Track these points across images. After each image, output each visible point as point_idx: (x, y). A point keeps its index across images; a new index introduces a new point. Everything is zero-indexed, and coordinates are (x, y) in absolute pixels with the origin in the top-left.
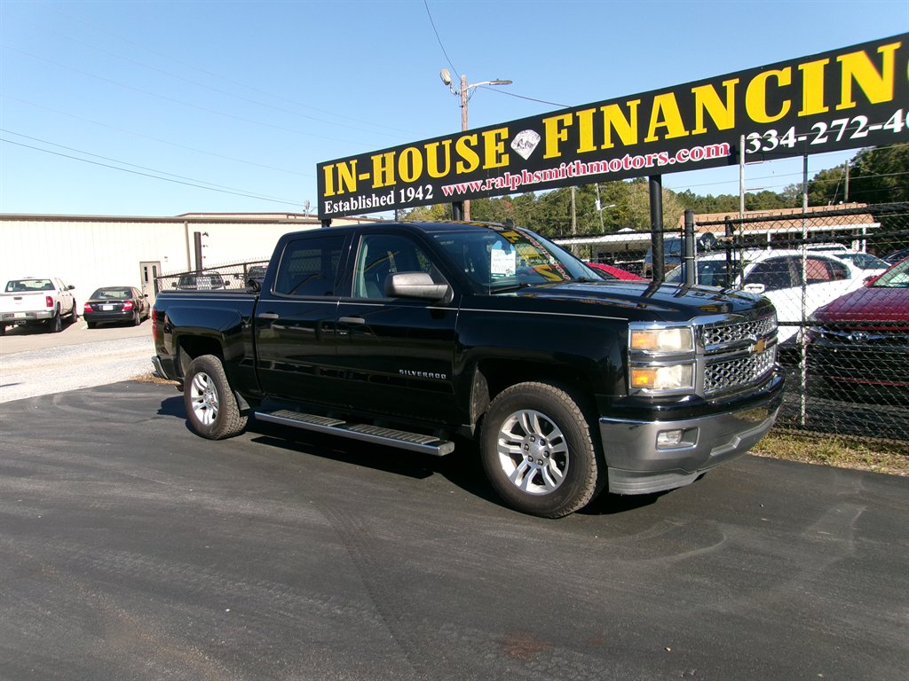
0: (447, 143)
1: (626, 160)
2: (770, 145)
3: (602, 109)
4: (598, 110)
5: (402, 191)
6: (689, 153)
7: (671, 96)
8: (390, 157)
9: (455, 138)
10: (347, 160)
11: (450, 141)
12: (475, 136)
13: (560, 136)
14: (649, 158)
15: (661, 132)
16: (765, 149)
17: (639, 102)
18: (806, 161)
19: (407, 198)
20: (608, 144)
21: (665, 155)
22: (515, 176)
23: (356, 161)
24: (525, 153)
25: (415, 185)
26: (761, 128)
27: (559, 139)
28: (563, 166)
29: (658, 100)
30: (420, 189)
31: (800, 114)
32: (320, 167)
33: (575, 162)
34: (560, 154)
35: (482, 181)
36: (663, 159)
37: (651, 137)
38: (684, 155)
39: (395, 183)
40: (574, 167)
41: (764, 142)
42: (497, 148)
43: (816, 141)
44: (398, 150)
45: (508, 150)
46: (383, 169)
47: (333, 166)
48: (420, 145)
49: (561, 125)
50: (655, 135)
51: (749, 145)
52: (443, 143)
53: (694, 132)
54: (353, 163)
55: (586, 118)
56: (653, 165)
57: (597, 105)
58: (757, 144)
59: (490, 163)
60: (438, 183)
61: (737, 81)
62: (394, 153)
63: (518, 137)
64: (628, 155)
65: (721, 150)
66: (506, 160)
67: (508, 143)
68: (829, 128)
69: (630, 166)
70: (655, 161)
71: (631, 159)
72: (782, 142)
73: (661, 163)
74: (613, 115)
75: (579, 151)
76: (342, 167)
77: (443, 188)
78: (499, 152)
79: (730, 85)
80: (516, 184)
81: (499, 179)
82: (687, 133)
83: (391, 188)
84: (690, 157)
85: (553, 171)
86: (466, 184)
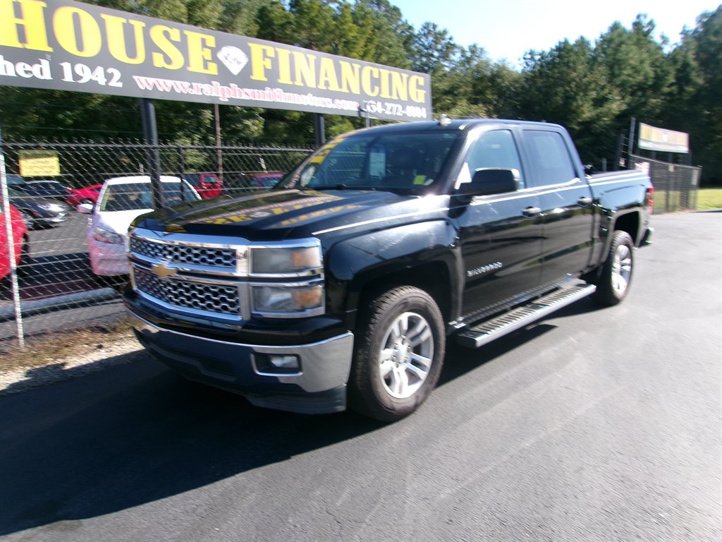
0: (138, 25)
2: (373, 109)
5: (66, 67)
6: (341, 103)
13: (264, 63)
15: (327, 84)
19: (75, 76)
21: (330, 100)
22: (225, 88)
25: (92, 63)
27: (264, 66)
28: (268, 90)
30: (100, 70)
31: (381, 96)
34: (265, 79)
35: (188, 83)
36: (329, 103)
37: (322, 86)
38: (339, 104)
39: (50, 49)
40: (278, 94)
42: (203, 53)
45: (215, 59)
46: (19, 21)
49: (264, 54)
50: (324, 85)
59: (196, 66)
60: (129, 70)
63: (226, 51)
66: (213, 69)
67: (214, 51)
75: (279, 81)
77: (135, 78)
78: (206, 58)
80: (227, 96)
81: (207, 85)
83: (42, 54)
84: (342, 106)
85: (261, 92)
86: (170, 83)
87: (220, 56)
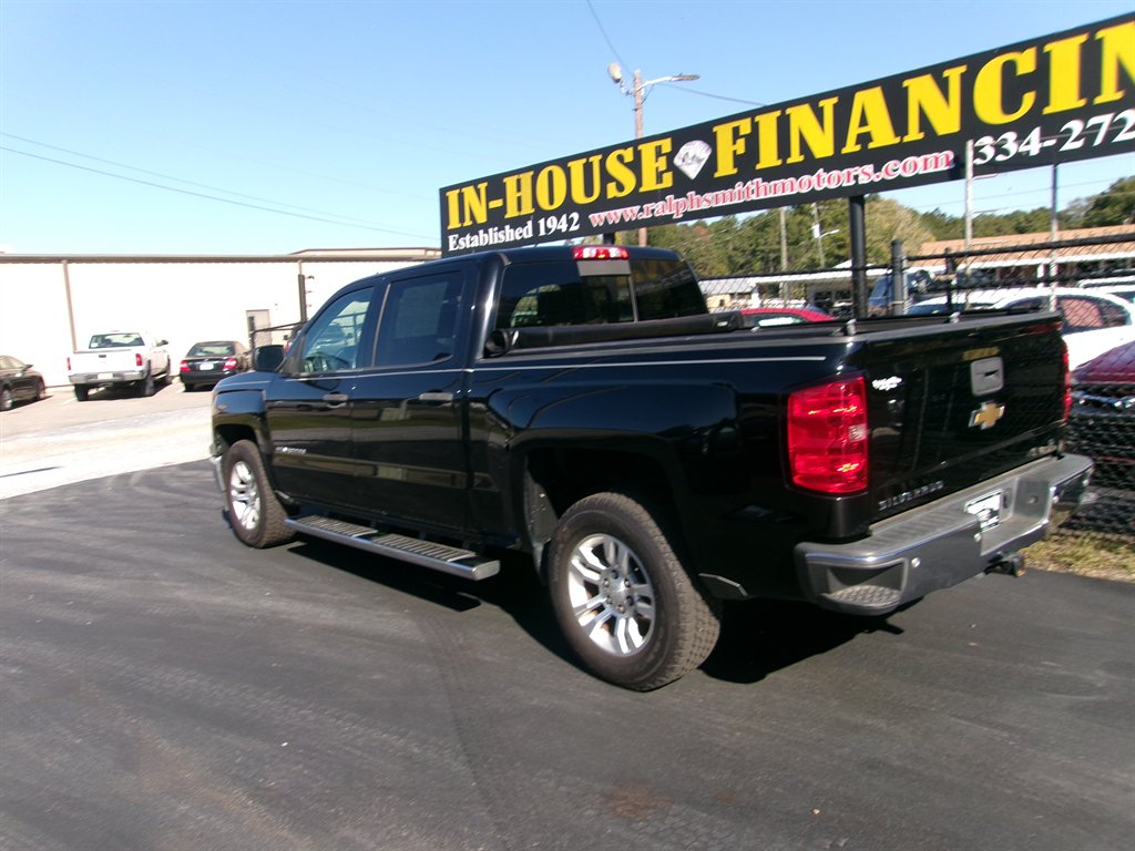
0: (596, 160)
1: (819, 176)
2: (1006, 152)
3: (788, 111)
4: (783, 112)
5: (542, 221)
6: (901, 165)
7: (877, 92)
8: (526, 178)
9: (606, 152)
10: (475, 183)
11: (600, 157)
12: (630, 150)
13: (735, 147)
14: (849, 174)
15: (864, 139)
16: (1001, 158)
17: (835, 100)
18: (1055, 172)
19: (547, 230)
20: (796, 157)
21: (869, 168)
22: (680, 200)
23: (485, 184)
24: (692, 171)
25: (558, 213)
26: (996, 131)
27: (735, 152)
28: (739, 186)
29: (860, 98)
30: (564, 217)
31: (1047, 111)
32: (443, 192)
33: (755, 181)
34: (735, 171)
35: (638, 207)
36: (866, 174)
37: (851, 146)
38: (893, 169)
39: (533, 210)
40: (753, 187)
41: (999, 149)
42: (657, 165)
43: (1068, 146)
44: (537, 169)
45: (671, 167)
46: (519, 194)
47: (458, 191)
48: (563, 163)
49: (736, 134)
50: (857, 143)
51: (978, 153)
52: (591, 159)
53: (906, 139)
54: (483, 186)
55: (768, 124)
56: (852, 183)
57: (783, 106)
58: (989, 152)
59: (649, 184)
60: (585, 210)
61: (963, 69)
62: (532, 173)
63: (683, 150)
64: (821, 170)
65: (941, 160)
66: (668, 181)
67: (670, 157)
68: (1084, 130)
69: (825, 185)
70: (856, 177)
71: (825, 176)
72: (1023, 149)
73: (863, 180)
74: (801, 118)
75: (758, 167)
76: (469, 192)
77: (591, 216)
78: (660, 170)
79: (954, 76)
80: (682, 211)
81: (661, 203)
82: (897, 140)
83: (527, 217)
84: (900, 172)
85: (727, 192)
86: (619, 212)
87: (677, 161)
